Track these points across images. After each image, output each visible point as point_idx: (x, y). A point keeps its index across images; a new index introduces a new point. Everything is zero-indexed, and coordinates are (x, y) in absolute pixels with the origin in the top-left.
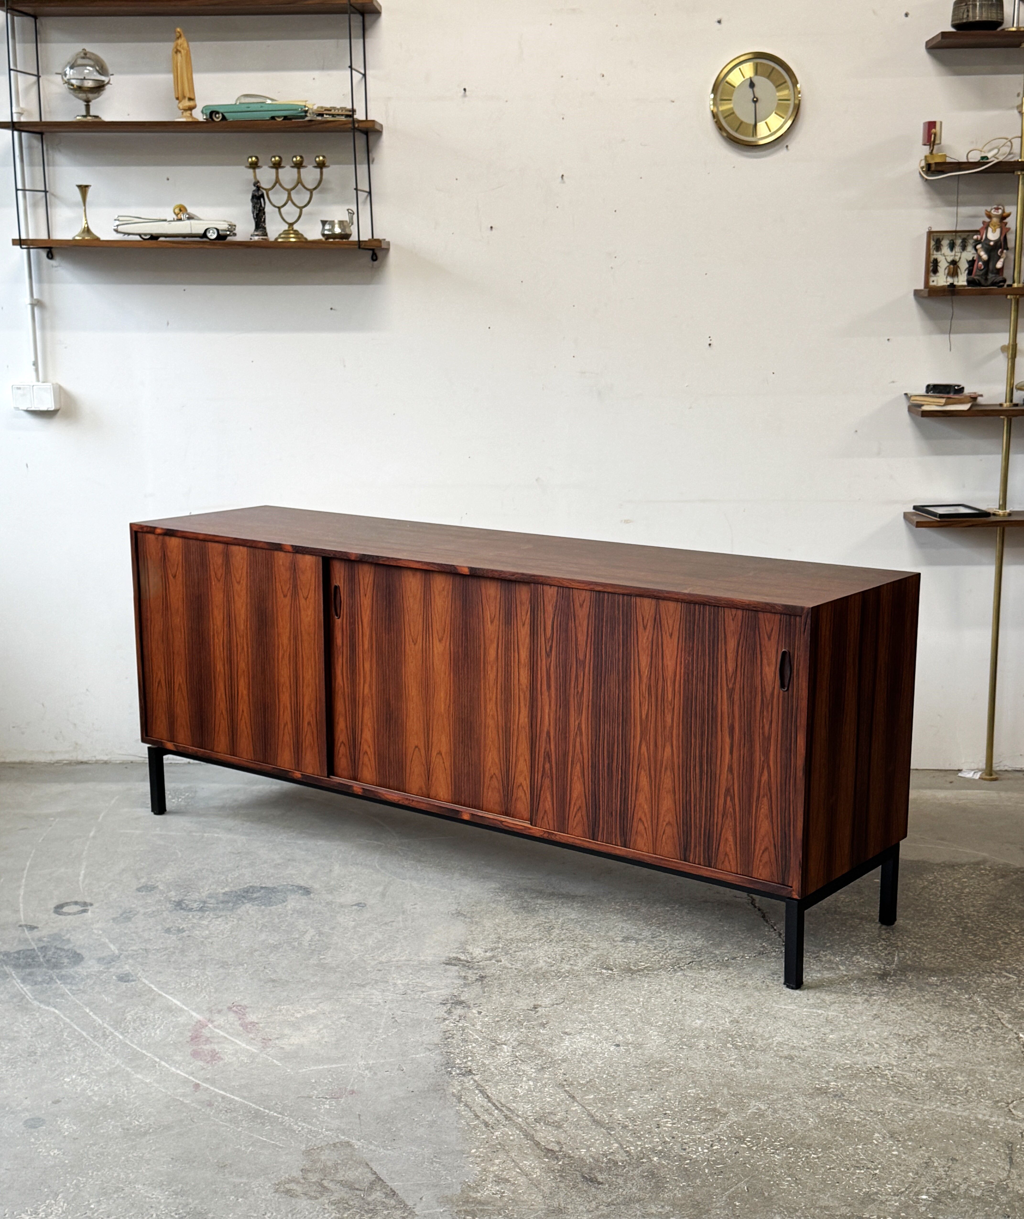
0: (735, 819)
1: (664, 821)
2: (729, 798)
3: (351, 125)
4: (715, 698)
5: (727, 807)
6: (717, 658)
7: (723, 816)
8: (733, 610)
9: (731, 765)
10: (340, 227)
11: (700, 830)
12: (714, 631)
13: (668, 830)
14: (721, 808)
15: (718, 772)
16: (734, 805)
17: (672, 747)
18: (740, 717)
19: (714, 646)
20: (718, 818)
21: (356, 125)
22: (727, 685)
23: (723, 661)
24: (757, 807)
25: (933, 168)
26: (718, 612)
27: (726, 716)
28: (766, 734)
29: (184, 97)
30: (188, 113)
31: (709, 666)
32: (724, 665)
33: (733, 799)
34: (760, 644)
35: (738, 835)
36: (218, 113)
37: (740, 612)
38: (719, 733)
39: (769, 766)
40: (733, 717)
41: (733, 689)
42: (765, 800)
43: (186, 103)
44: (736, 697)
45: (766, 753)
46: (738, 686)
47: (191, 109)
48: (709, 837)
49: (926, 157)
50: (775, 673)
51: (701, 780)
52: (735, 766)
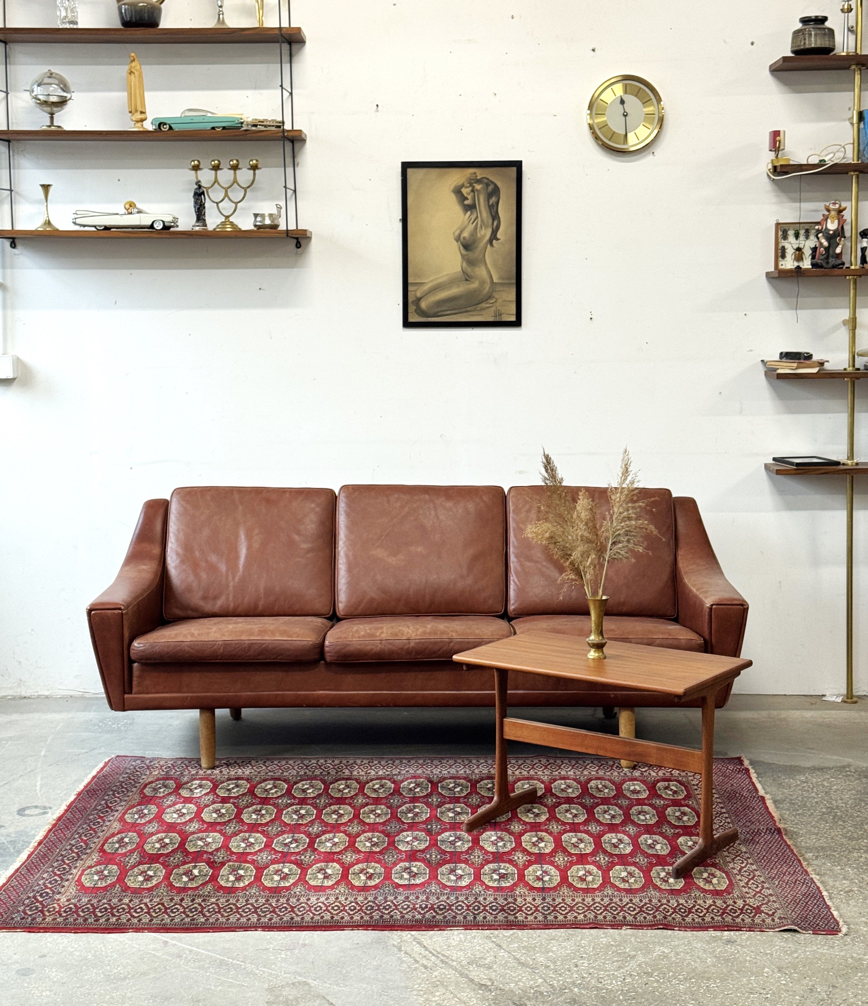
3: (281, 135)
10: (270, 219)
21: (286, 134)
29: (136, 111)
30: (139, 125)
36: (165, 124)
43: (139, 116)
47: (142, 120)
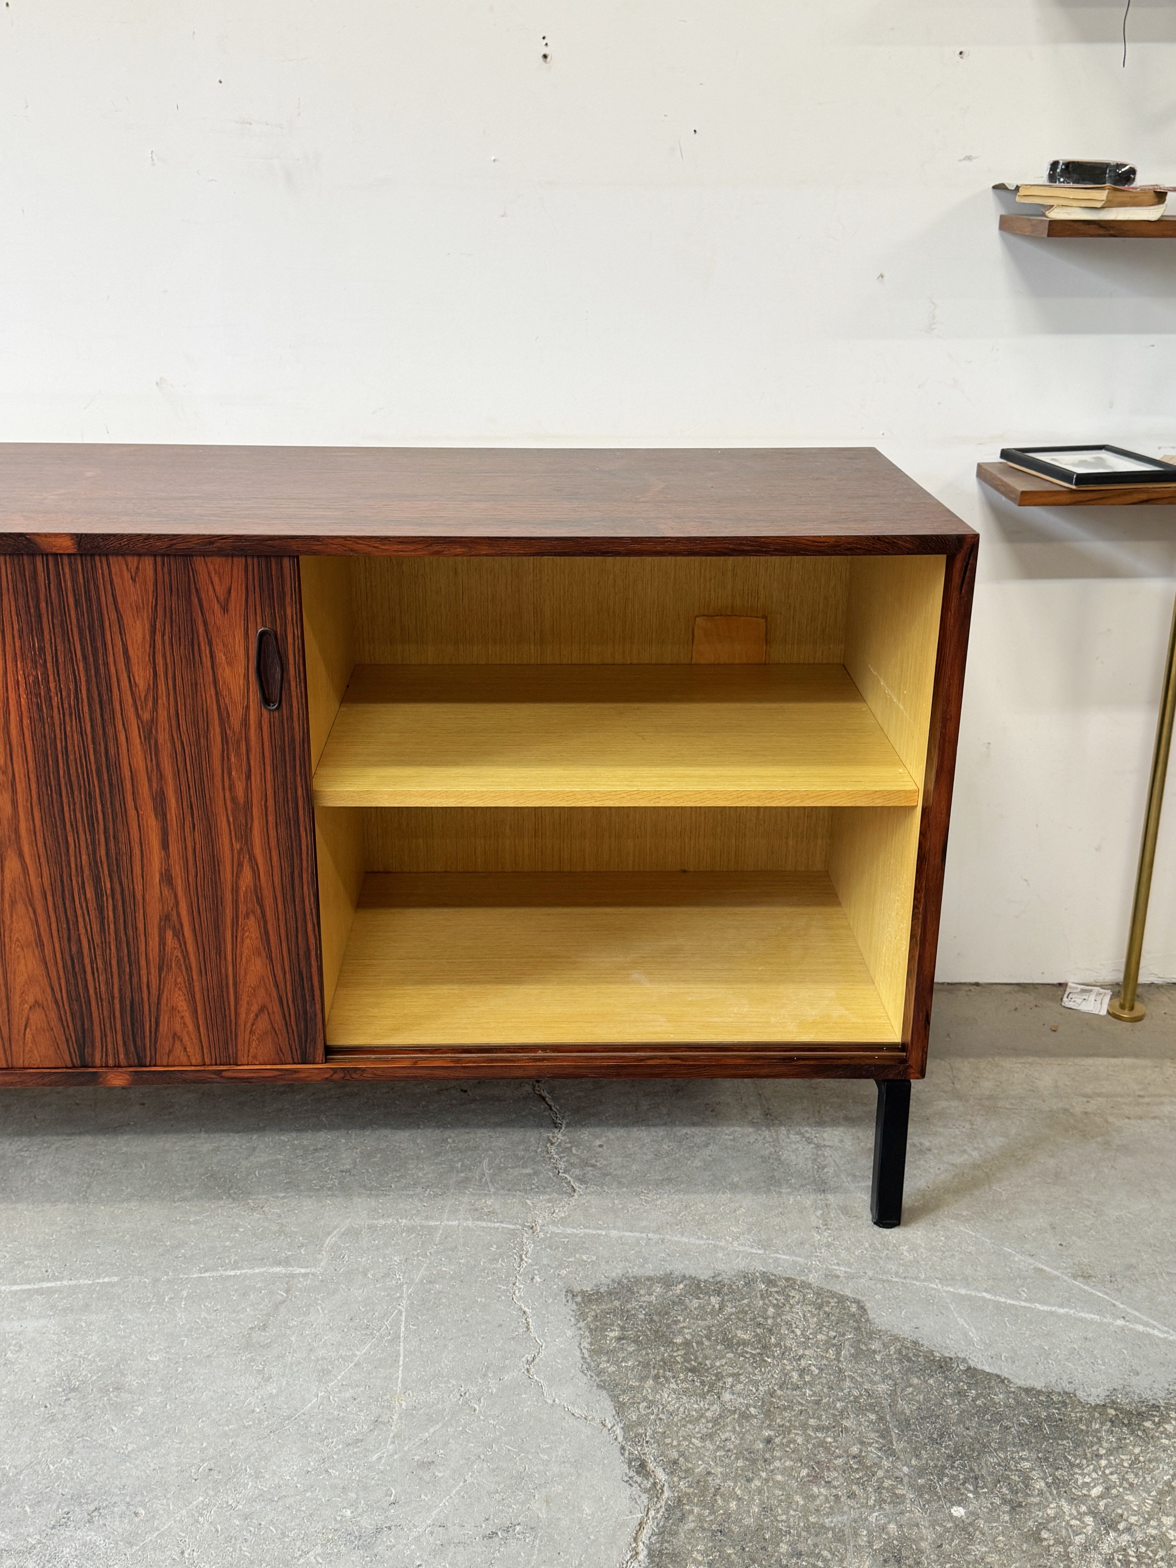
0: (189, 969)
1: (23, 1001)
2: (169, 934)
4: (111, 745)
5: (168, 949)
6: (106, 664)
7: (160, 969)
8: (129, 559)
9: (168, 870)
11: (111, 1004)
12: (90, 607)
13: (37, 1018)
14: (154, 955)
15: (139, 888)
16: (183, 944)
17: (21, 855)
18: (177, 774)
19: (93, 640)
20: (149, 974)
22: (138, 716)
23: (122, 666)
24: (234, 937)
26: (94, 567)
27: (142, 777)
28: (241, 799)
31: (88, 681)
32: (124, 676)
33: (178, 934)
34: (205, 623)
35: (198, 996)
37: (147, 563)
38: (132, 813)
39: (252, 858)
40: (161, 777)
41: (153, 721)
42: (252, 922)
44: (163, 737)
45: (244, 834)
46: (162, 714)
48: (133, 1011)
50: (247, 677)
51: (101, 909)
52: (177, 871)
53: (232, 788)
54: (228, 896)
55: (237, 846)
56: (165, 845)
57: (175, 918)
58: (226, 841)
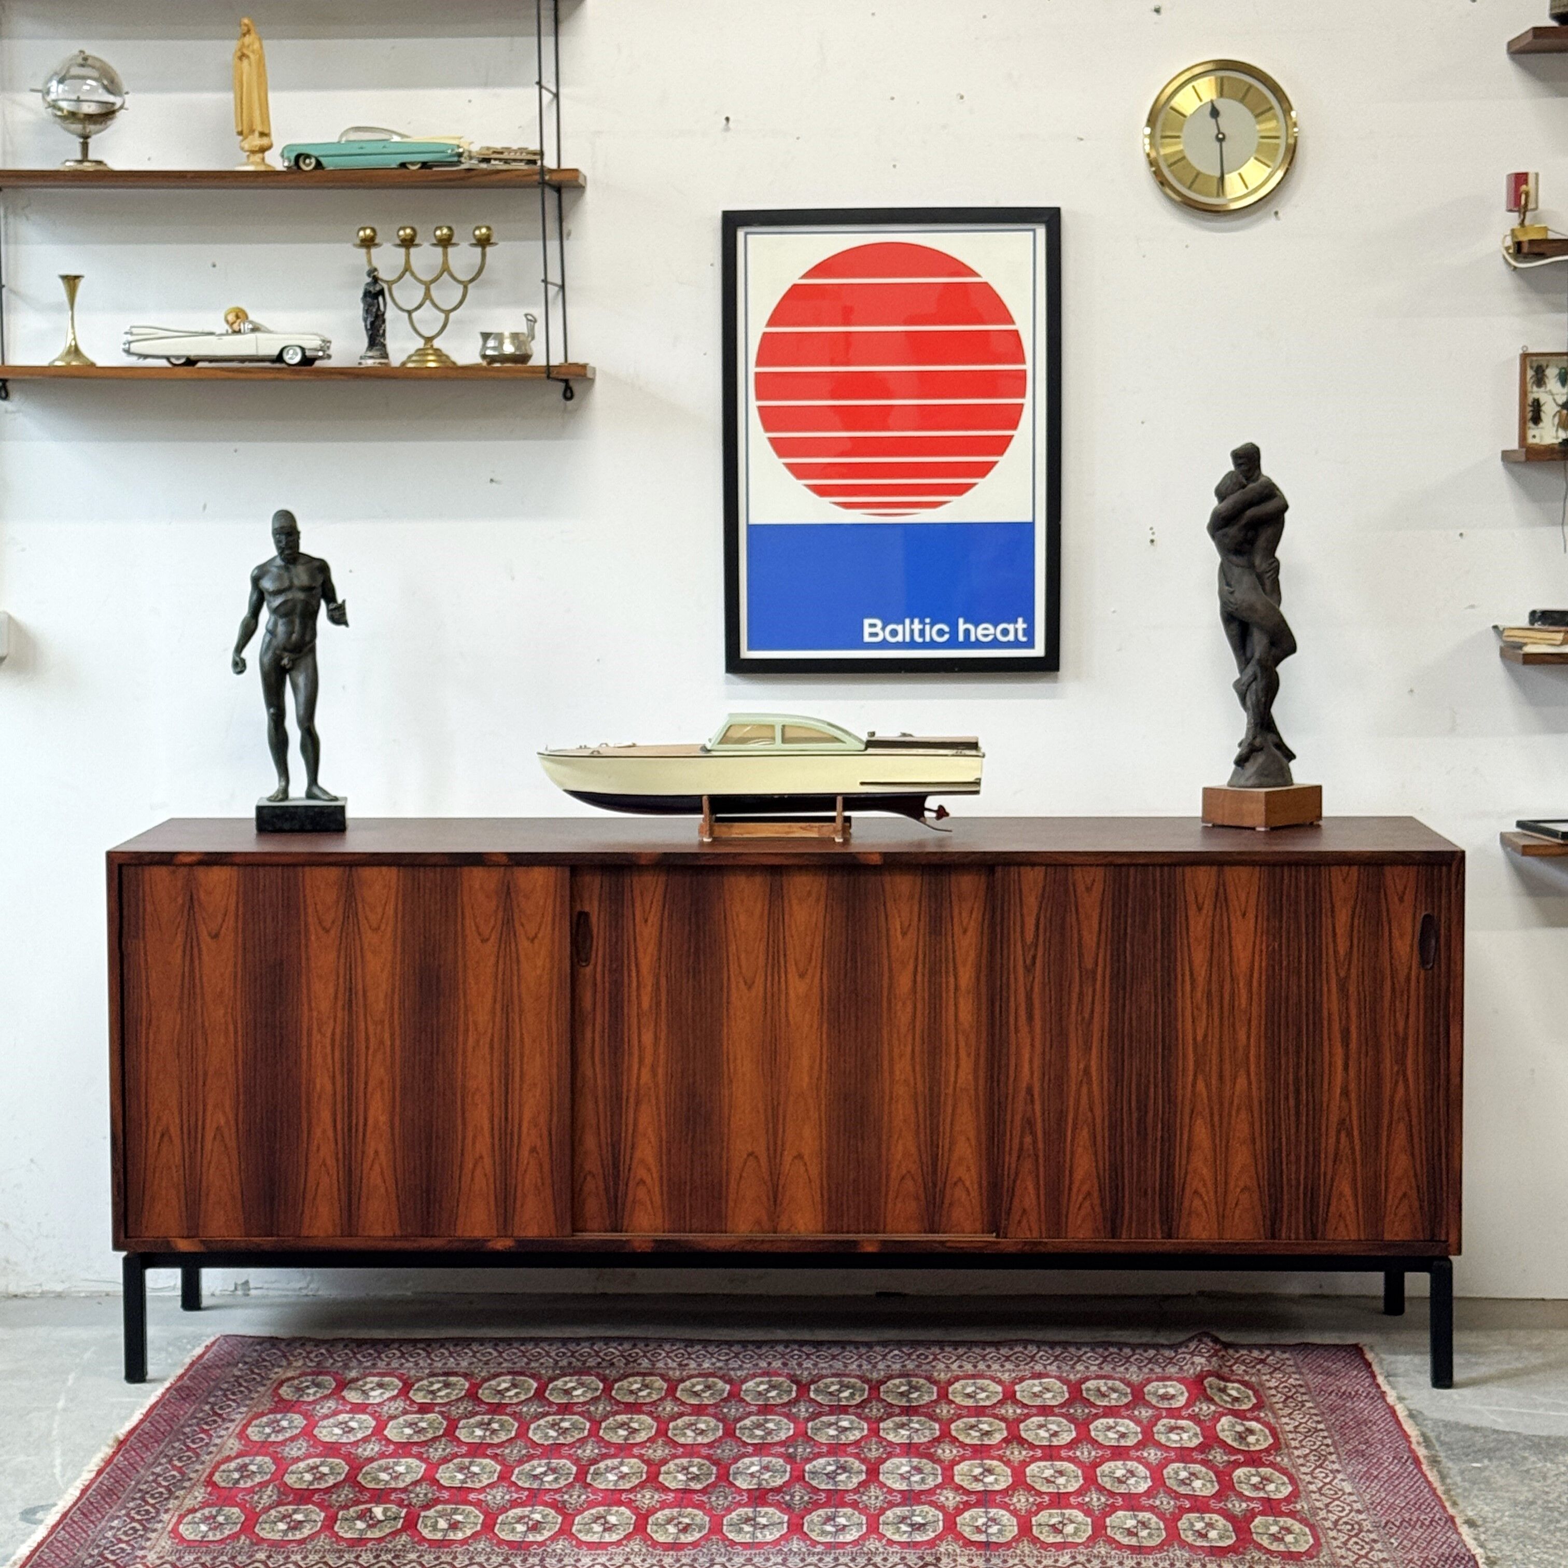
0: (1355, 1162)
1: (1236, 1186)
2: (1343, 1135)
3: (537, 177)
4: (1317, 994)
5: (1342, 1146)
7: (1335, 1162)
8: (1344, 867)
9: (1346, 1086)
10: (513, 344)
11: (1298, 1190)
12: (1314, 900)
13: (1245, 1199)
14: (1332, 1150)
15: (1326, 1100)
16: (1352, 1141)
17: (1249, 1075)
18: (1359, 1016)
19: (1314, 921)
20: (1327, 1165)
21: (547, 178)
22: (1337, 974)
23: (1330, 940)
24: (1389, 1139)
25: (1525, 249)
26: (1321, 873)
27: (1337, 1016)
28: (1402, 1034)
29: (252, 131)
30: (259, 159)
31: (1307, 950)
32: (1331, 947)
33: (1351, 1133)
34: (1388, 911)
35: (1360, 1184)
37: (1355, 870)
38: (1326, 1043)
39: (1405, 1078)
40: (1349, 1016)
41: (1347, 978)
42: (1401, 1126)
43: (257, 142)
44: (1353, 989)
45: (1402, 1060)
46: (1354, 972)
47: (263, 150)
49: (1513, 231)
50: (1413, 947)
51: (1298, 1114)
52: (1353, 1086)
53: (1395, 1025)
54: (1386, 1108)
55: (1396, 1069)
56: (1346, 1067)
57: (1348, 1122)
58: (1388, 1065)
